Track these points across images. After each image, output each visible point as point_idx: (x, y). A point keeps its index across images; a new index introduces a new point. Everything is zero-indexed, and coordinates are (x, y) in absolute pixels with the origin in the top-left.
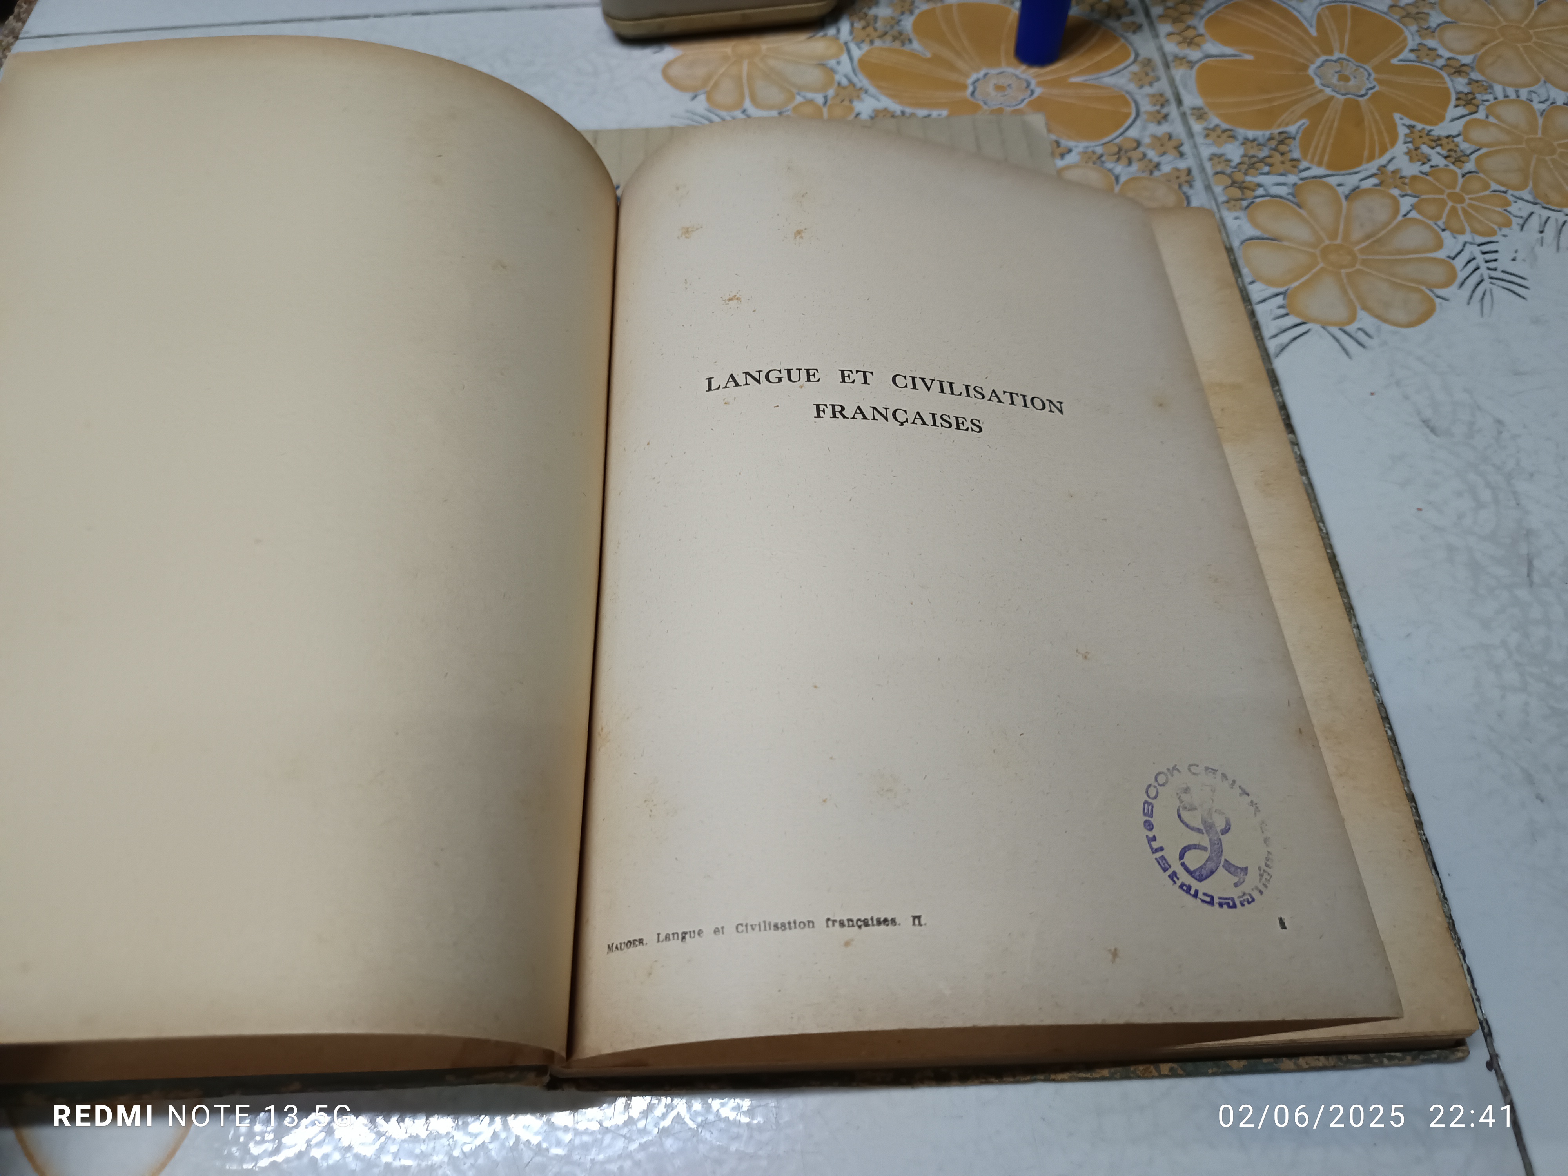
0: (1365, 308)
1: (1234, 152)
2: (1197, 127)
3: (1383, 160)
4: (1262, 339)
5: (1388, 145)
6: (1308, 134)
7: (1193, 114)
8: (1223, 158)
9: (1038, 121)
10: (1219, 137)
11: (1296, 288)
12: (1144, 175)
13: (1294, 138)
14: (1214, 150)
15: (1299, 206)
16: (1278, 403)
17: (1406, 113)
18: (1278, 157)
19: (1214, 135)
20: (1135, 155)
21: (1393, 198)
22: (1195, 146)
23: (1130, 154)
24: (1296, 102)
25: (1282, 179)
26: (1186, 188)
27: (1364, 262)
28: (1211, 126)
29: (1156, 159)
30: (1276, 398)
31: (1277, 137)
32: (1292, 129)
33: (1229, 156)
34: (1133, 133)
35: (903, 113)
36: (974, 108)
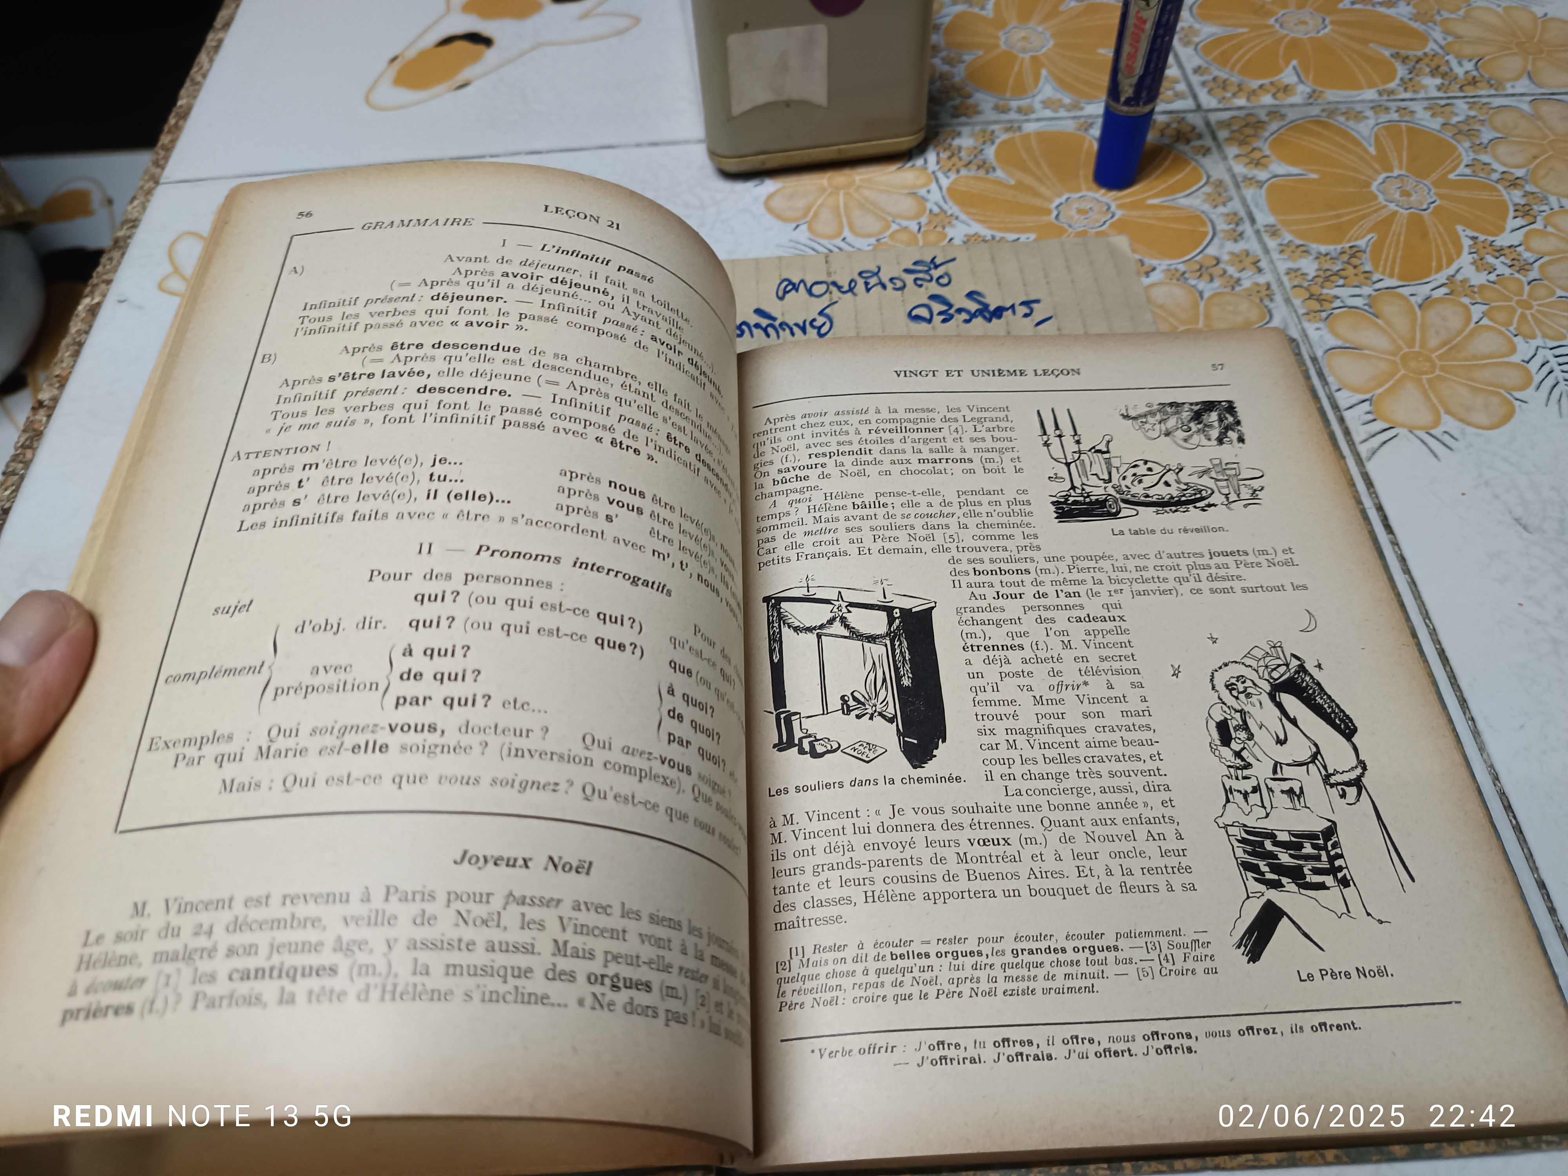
0: (1448, 412)
1: (1309, 266)
2: (1272, 244)
3: (1451, 271)
4: (1353, 444)
5: (1455, 256)
6: (1377, 248)
7: (1266, 231)
8: (1299, 272)
9: (1122, 242)
10: (1293, 252)
11: (1381, 395)
12: (1225, 290)
13: (1364, 252)
14: (1291, 265)
15: (1377, 316)
16: (1375, 504)
17: (1468, 225)
18: (1351, 271)
19: (1288, 250)
20: (1216, 271)
21: (1465, 306)
22: (1272, 262)
23: (1212, 270)
24: (1363, 217)
25: (1356, 291)
26: (1267, 302)
27: (1442, 368)
28: (1285, 242)
29: (1237, 275)
30: (1372, 499)
31: (1349, 252)
32: (1362, 243)
33: (1305, 271)
34: (1212, 251)
35: (993, 237)
36: (1061, 231)
